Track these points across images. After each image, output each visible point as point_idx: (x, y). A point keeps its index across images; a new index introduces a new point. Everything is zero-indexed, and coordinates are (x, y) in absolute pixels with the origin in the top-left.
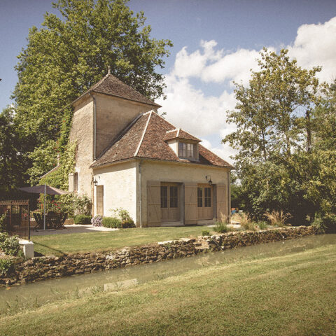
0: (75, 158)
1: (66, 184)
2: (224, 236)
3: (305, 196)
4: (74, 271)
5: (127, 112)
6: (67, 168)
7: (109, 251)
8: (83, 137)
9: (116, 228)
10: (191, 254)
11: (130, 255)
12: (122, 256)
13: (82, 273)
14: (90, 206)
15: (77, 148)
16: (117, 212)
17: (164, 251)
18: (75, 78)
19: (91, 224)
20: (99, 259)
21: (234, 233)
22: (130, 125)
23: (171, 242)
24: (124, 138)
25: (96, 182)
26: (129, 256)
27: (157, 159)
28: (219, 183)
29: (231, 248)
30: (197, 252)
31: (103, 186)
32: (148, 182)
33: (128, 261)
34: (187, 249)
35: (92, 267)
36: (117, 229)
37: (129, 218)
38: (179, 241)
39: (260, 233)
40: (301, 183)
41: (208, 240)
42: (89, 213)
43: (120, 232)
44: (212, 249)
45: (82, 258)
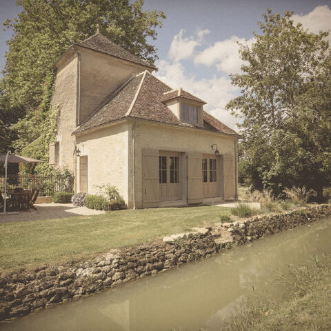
0: (56, 125)
1: (46, 156)
2: (249, 222)
3: (322, 170)
4: (9, 310)
5: (118, 72)
6: (48, 137)
7: (83, 260)
8: (66, 100)
9: (101, 209)
10: (210, 253)
11: (119, 264)
12: (106, 268)
13: (26, 313)
14: (72, 181)
15: (59, 113)
16: (103, 189)
17: (174, 252)
18: (63, 45)
19: (71, 202)
20: (62, 279)
21: (259, 217)
22: (121, 87)
23: (182, 235)
24: (114, 100)
25: (79, 152)
26: (118, 267)
27: (154, 121)
28: (226, 154)
29: (258, 238)
30: (219, 249)
31: (86, 157)
32: (143, 150)
33: (117, 275)
34: (206, 245)
35: (48, 297)
36: (103, 212)
37: (119, 197)
38: (194, 233)
39: (286, 215)
40: (315, 154)
41: (230, 229)
42: (70, 189)
43: (106, 216)
44: (237, 242)
45: (30, 279)
